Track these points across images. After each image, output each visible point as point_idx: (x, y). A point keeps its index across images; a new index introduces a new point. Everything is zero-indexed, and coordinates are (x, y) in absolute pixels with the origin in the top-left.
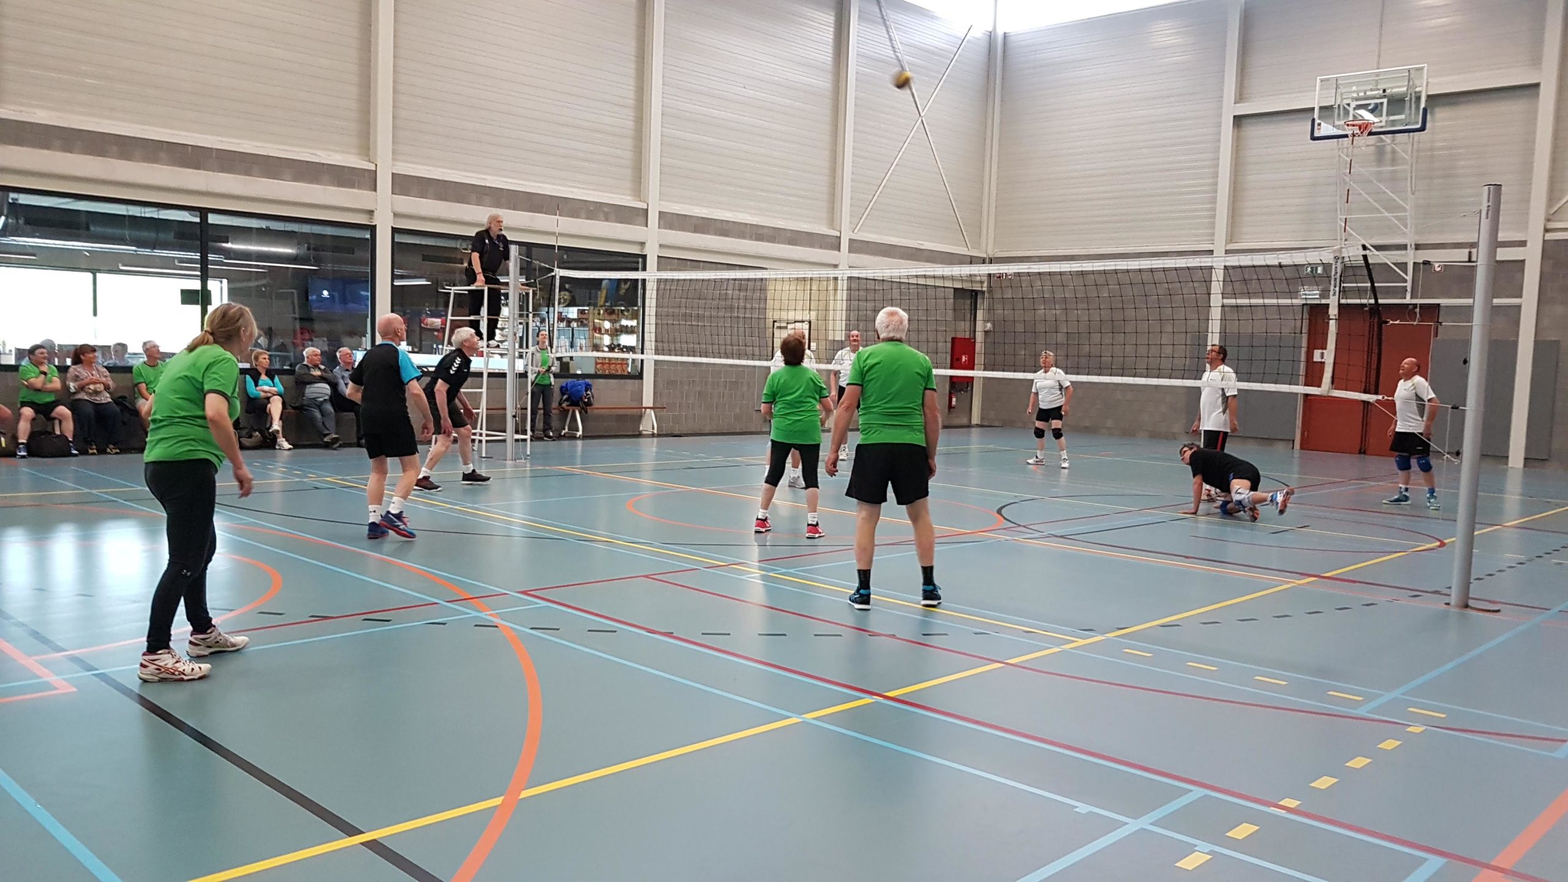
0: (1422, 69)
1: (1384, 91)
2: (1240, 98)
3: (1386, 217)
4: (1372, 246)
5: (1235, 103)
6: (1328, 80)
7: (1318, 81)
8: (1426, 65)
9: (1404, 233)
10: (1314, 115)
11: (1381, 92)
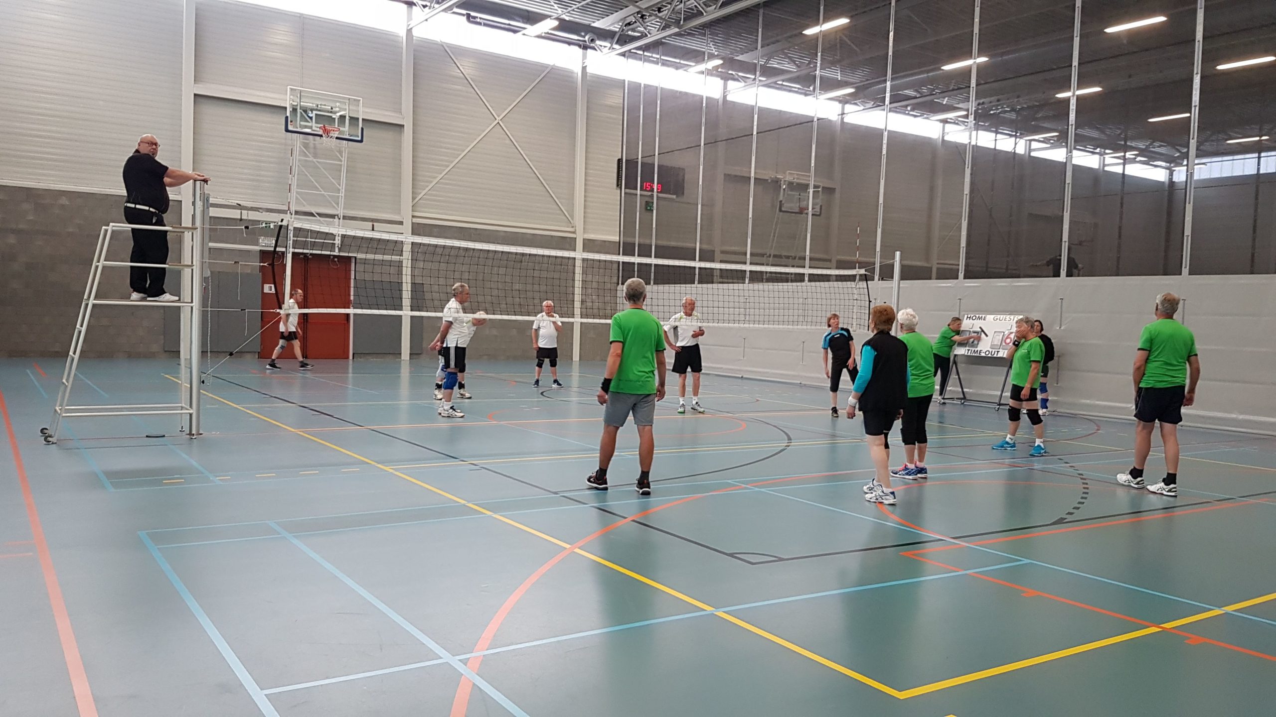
0: (359, 100)
1: (332, 109)
2: (197, 80)
3: (323, 195)
4: (317, 214)
5: (195, 83)
6: (295, 90)
7: (289, 90)
8: (361, 99)
9: (334, 207)
10: (286, 114)
11: (330, 108)
